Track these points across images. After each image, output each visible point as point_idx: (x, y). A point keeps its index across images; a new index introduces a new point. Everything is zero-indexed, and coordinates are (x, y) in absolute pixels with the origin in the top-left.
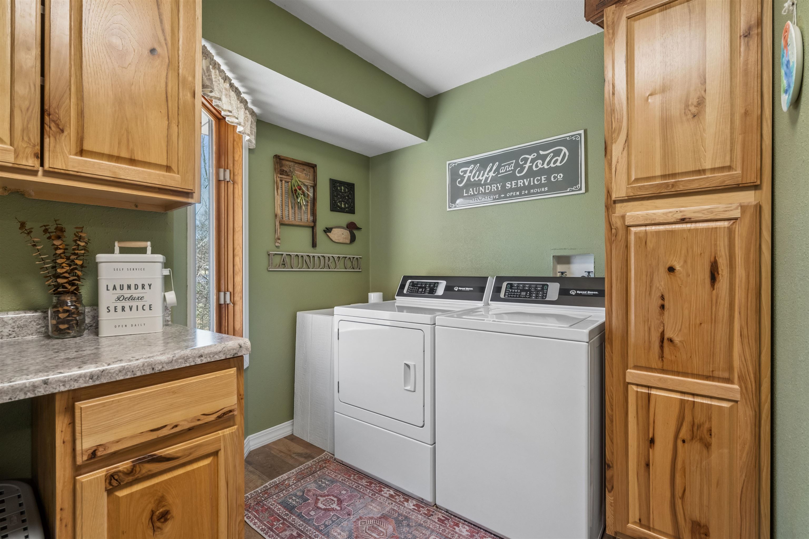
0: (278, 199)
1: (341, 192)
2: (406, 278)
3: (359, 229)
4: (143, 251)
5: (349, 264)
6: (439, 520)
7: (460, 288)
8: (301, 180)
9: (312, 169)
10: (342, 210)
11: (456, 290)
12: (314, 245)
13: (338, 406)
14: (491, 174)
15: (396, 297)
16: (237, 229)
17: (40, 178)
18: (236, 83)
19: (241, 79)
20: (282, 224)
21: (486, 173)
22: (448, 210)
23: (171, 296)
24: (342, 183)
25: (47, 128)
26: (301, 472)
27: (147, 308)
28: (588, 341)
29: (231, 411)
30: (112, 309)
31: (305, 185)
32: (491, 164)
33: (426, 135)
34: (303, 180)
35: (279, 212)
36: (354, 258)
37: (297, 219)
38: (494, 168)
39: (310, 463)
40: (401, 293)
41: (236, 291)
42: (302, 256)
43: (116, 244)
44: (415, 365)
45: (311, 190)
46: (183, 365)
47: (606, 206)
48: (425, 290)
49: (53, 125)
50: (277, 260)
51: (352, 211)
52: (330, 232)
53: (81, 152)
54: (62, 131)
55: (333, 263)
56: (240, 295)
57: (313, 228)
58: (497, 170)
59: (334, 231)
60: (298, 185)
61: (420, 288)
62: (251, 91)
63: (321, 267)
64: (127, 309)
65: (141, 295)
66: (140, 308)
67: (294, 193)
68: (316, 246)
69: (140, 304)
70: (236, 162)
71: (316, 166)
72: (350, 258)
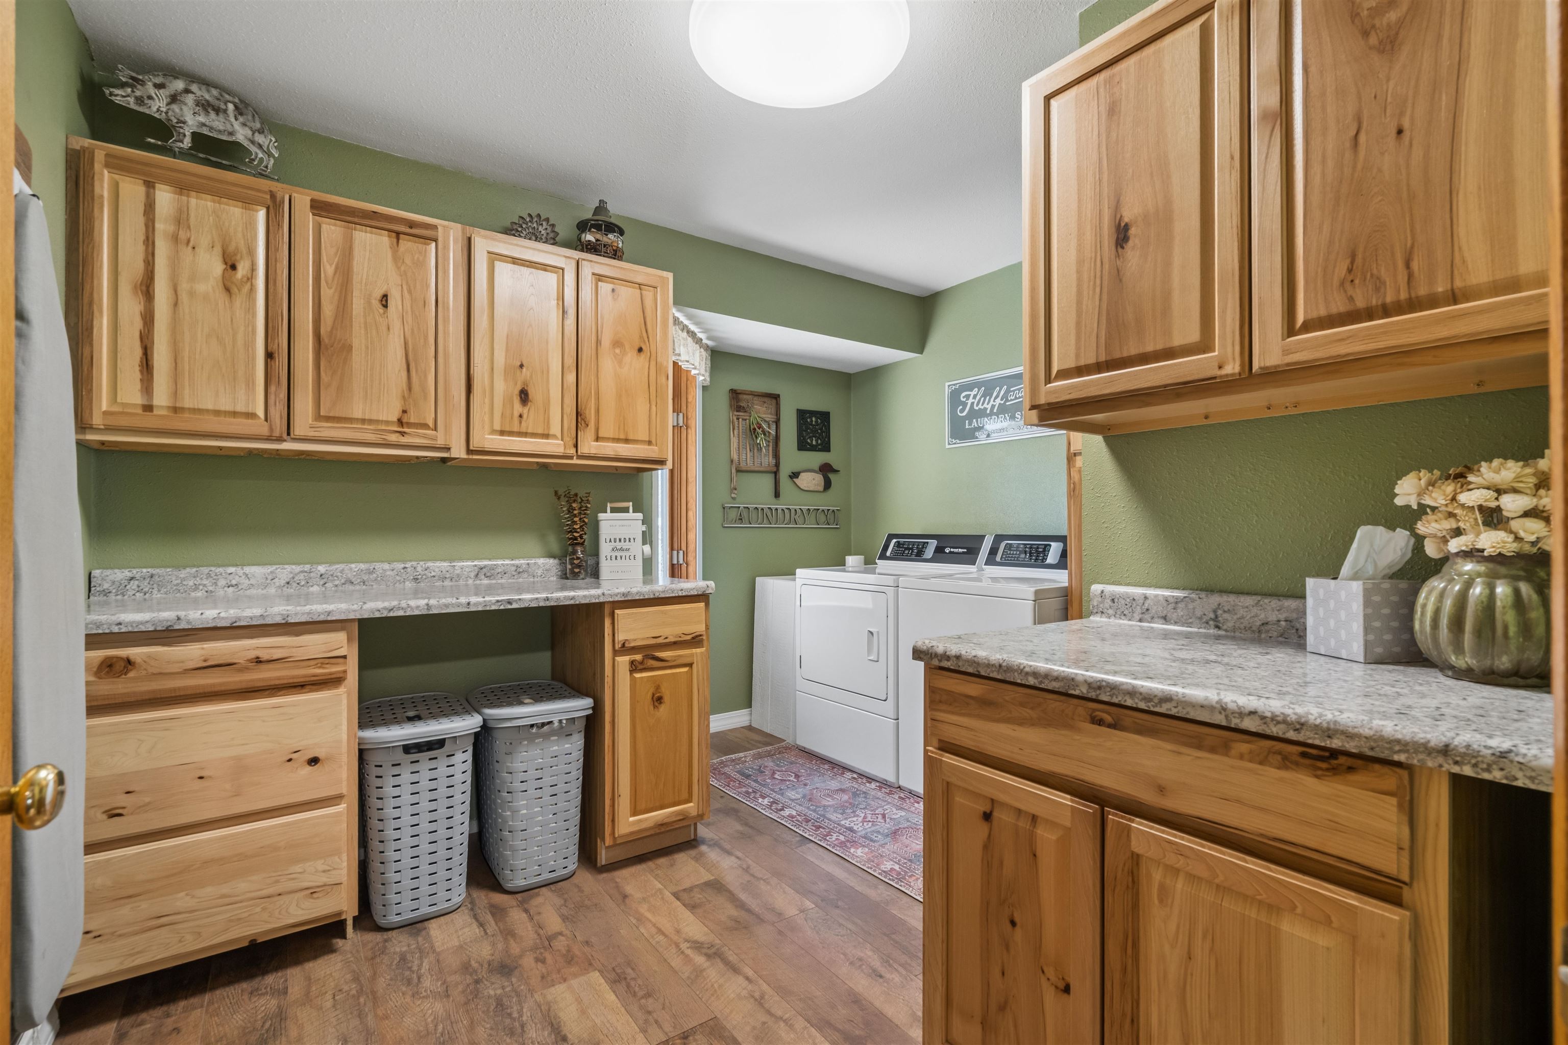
0: (734, 441)
1: (812, 425)
2: (891, 537)
3: (836, 471)
4: (626, 510)
5: (822, 518)
6: (900, 797)
7: (952, 550)
8: (759, 415)
9: (774, 401)
10: (813, 448)
11: (947, 551)
12: (777, 495)
13: (801, 684)
14: (998, 401)
15: (877, 561)
16: (690, 480)
17: (575, 461)
18: (693, 328)
19: (697, 324)
20: (739, 471)
21: (992, 399)
22: (948, 446)
23: (647, 548)
24: (813, 413)
25: (579, 425)
26: (759, 753)
27: (632, 557)
28: (1033, 599)
29: (701, 635)
30: (609, 558)
31: (765, 421)
32: (998, 388)
33: (920, 346)
34: (764, 416)
35: (735, 457)
36: (828, 510)
37: (756, 463)
38: (1002, 393)
39: (769, 748)
40: (883, 556)
41: (689, 550)
42: (762, 509)
43: (609, 505)
44: (878, 632)
45: (774, 427)
46: (671, 595)
47: (1067, 459)
48: (912, 552)
49: (583, 422)
50: (733, 514)
51: (826, 448)
52: (797, 477)
53: (597, 439)
54: (587, 425)
55: (802, 517)
56: (694, 554)
57: (776, 473)
58: (1005, 397)
59: (803, 475)
60: (758, 423)
61: (906, 549)
62: (706, 331)
63: (785, 522)
64: (619, 558)
65: (628, 547)
66: (627, 557)
67: (753, 432)
68: (779, 496)
69: (628, 554)
70: (689, 404)
71: (779, 396)
72: (823, 510)
